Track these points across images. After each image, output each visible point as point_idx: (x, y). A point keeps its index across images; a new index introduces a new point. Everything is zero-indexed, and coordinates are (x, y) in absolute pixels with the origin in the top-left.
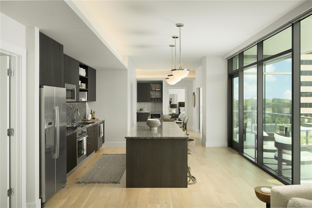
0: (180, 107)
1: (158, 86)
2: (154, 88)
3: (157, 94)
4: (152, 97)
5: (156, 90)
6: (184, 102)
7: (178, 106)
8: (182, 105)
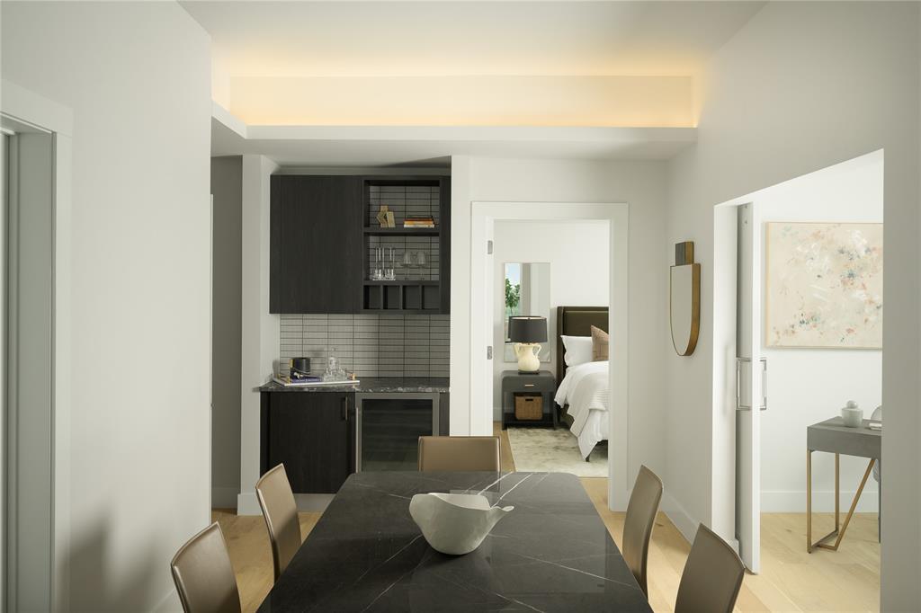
0: (563, 337)
1: (421, 199)
2: (390, 216)
3: (414, 256)
4: (378, 276)
5: (407, 225)
6: (607, 309)
7: (551, 328)
8: (577, 321)
